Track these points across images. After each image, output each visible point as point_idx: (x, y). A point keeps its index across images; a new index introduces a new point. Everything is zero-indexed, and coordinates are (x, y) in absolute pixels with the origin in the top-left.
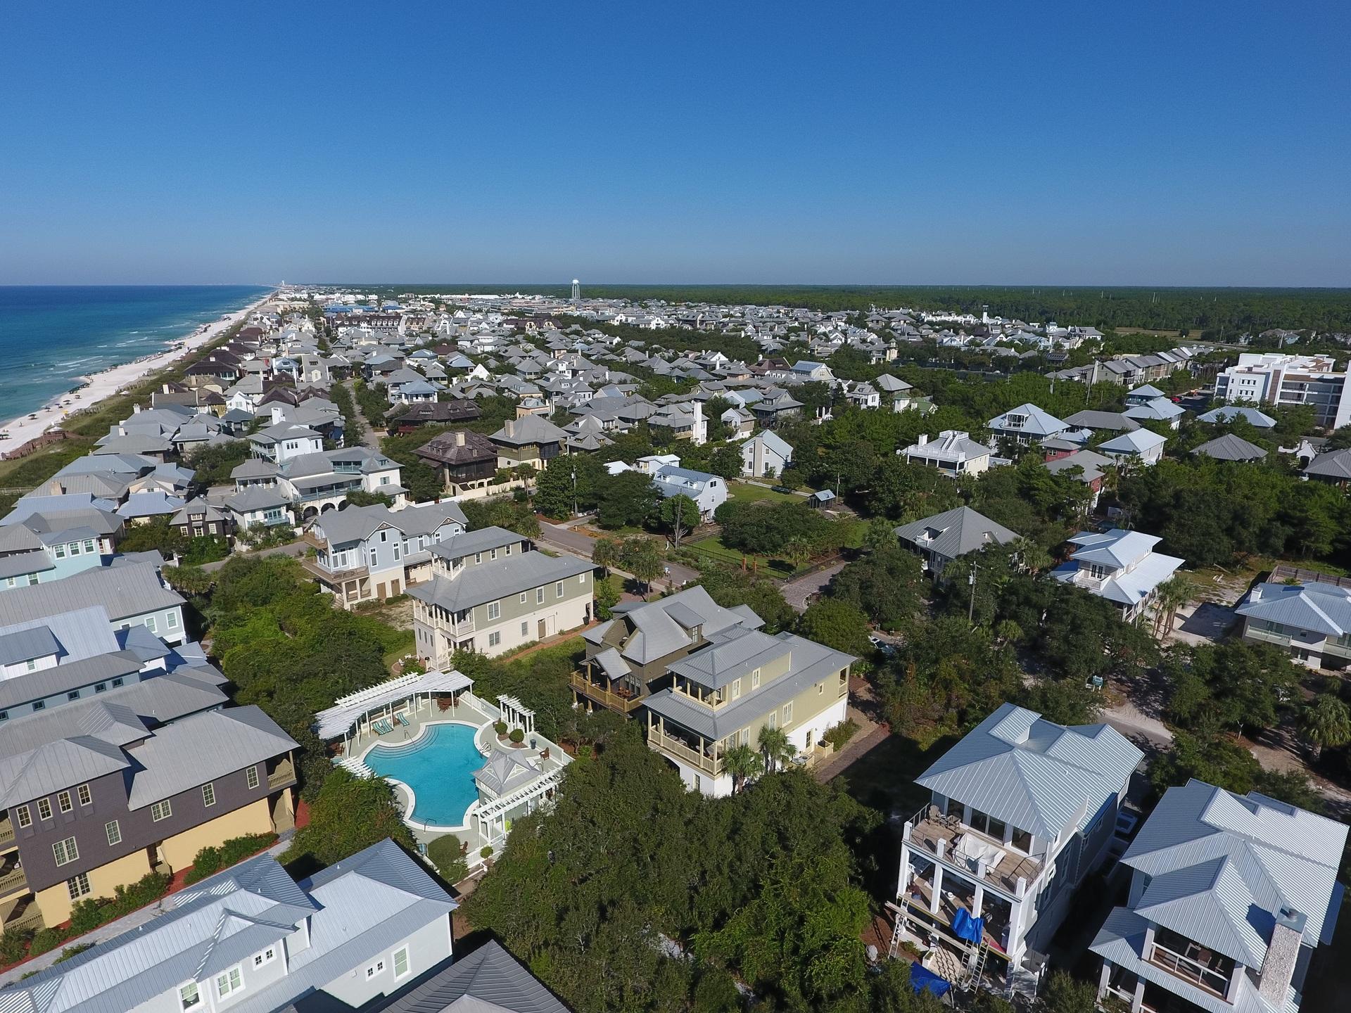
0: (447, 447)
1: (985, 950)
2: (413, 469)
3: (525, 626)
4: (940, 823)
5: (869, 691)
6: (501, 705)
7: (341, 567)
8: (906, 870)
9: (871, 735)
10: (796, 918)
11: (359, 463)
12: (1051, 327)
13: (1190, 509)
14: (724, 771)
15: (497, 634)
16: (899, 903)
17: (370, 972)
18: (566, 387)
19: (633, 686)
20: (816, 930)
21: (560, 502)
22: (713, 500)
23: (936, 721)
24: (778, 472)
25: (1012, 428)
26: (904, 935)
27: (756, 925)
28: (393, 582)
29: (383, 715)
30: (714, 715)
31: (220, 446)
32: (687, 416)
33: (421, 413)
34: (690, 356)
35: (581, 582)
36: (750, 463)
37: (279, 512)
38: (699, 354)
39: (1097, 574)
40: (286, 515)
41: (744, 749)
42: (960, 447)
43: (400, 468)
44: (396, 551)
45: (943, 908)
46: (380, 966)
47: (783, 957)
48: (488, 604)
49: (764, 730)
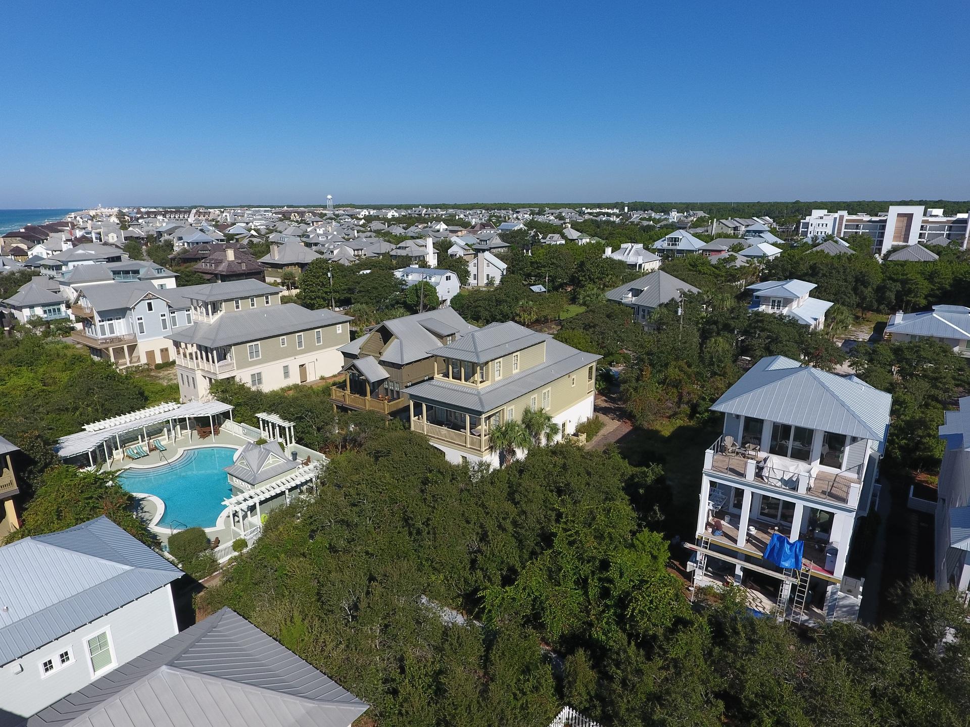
0: (219, 262)
1: (807, 576)
2: (187, 279)
3: (286, 369)
4: (737, 453)
5: (606, 401)
6: (261, 422)
7: (108, 335)
8: (705, 506)
9: (617, 429)
10: (597, 563)
11: (136, 272)
12: (673, 213)
13: (824, 275)
14: (491, 448)
15: (259, 374)
16: (698, 542)
17: (48, 666)
18: (323, 239)
19: (392, 391)
20: (625, 570)
21: (319, 297)
22: (449, 292)
23: (669, 417)
24: (497, 282)
25: (671, 247)
26: (702, 579)
27: (550, 578)
28: (162, 350)
29: (139, 443)
30: (479, 393)
31: (13, 273)
32: (421, 249)
33: (200, 252)
34: (419, 227)
35: (338, 332)
36: (475, 275)
37: (59, 310)
38: (426, 225)
39: (776, 307)
40: (66, 312)
41: (511, 426)
42: (638, 253)
43: (176, 277)
44: (164, 321)
45: (748, 541)
46: (64, 657)
47: (590, 604)
48: (248, 344)
49: (527, 412)
